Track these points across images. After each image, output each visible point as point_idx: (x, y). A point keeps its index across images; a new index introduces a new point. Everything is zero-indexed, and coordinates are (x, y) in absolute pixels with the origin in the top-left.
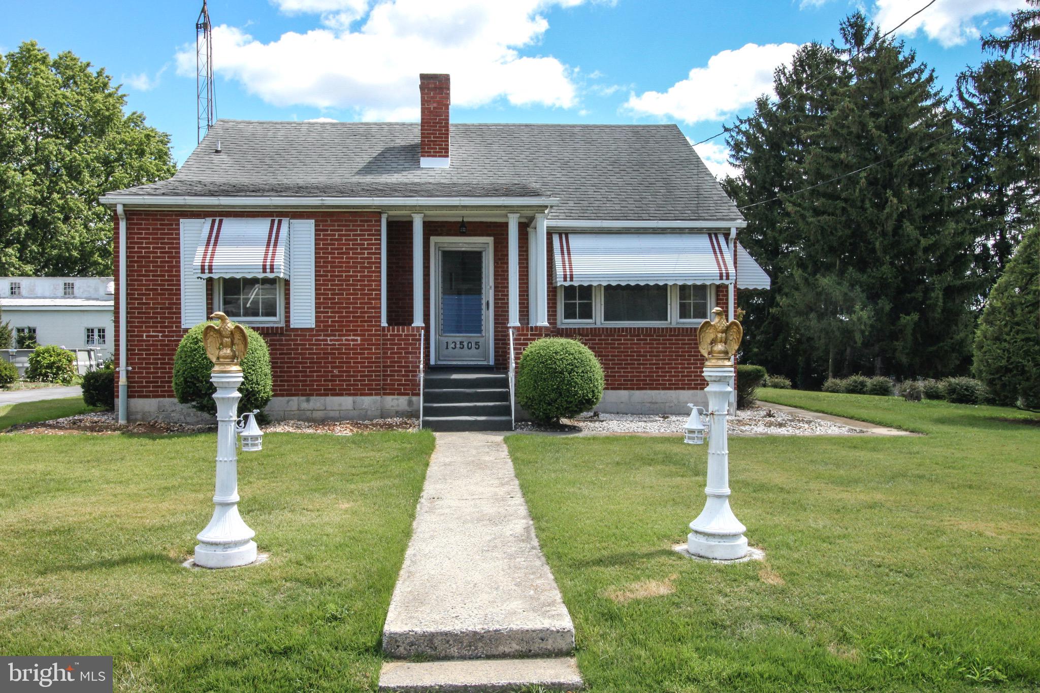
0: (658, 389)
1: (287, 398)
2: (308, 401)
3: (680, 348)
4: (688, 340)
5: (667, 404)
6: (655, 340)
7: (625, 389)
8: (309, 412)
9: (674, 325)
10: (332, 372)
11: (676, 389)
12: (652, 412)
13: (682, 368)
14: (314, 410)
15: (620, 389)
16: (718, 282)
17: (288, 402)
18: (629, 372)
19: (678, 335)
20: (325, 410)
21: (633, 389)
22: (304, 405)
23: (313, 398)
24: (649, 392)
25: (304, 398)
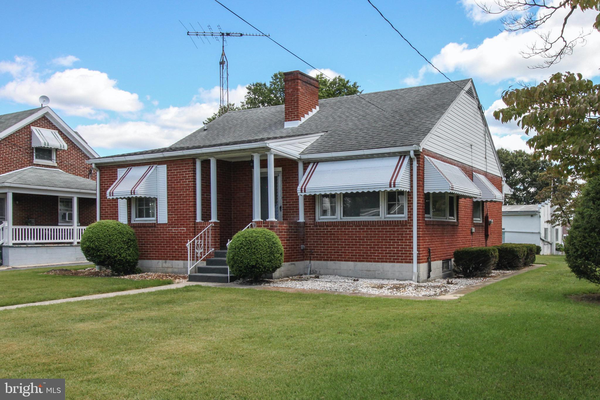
0: (371, 261)
1: (157, 261)
2: (166, 262)
3: (384, 234)
4: (389, 229)
5: (376, 272)
6: (369, 229)
7: (352, 261)
8: (166, 269)
9: (383, 219)
10: (174, 247)
11: (382, 262)
12: (367, 277)
13: (385, 248)
14: (168, 268)
15: (349, 261)
16: (389, 189)
17: (158, 262)
18: (354, 250)
19: (383, 226)
20: (172, 268)
21: (356, 261)
22: (164, 265)
23: (168, 261)
24: (366, 263)
25: (164, 261)
